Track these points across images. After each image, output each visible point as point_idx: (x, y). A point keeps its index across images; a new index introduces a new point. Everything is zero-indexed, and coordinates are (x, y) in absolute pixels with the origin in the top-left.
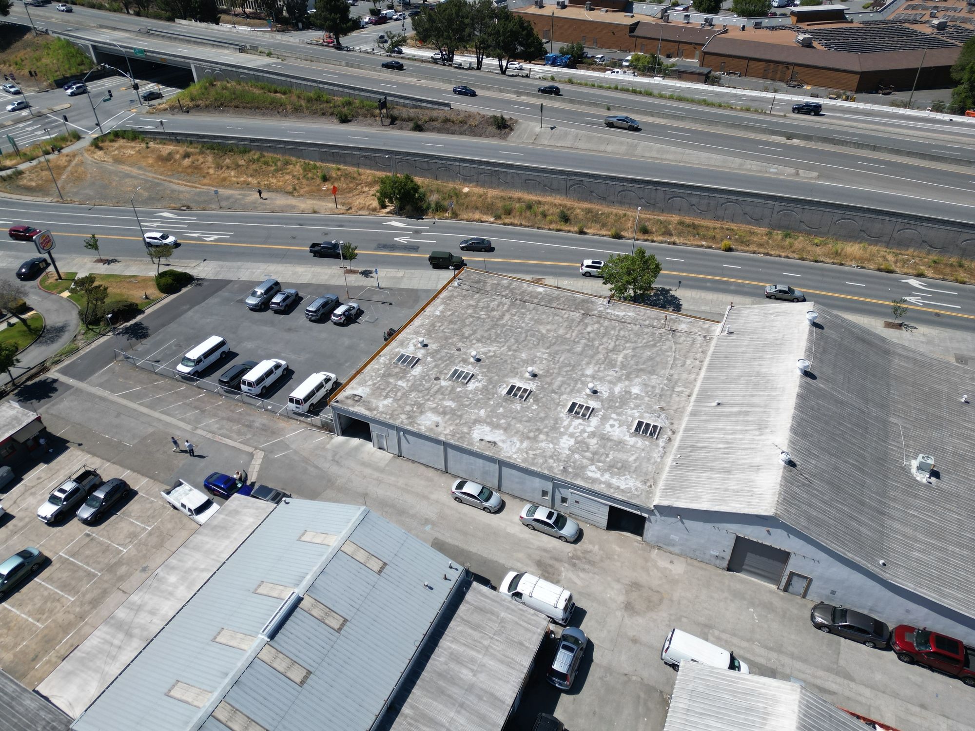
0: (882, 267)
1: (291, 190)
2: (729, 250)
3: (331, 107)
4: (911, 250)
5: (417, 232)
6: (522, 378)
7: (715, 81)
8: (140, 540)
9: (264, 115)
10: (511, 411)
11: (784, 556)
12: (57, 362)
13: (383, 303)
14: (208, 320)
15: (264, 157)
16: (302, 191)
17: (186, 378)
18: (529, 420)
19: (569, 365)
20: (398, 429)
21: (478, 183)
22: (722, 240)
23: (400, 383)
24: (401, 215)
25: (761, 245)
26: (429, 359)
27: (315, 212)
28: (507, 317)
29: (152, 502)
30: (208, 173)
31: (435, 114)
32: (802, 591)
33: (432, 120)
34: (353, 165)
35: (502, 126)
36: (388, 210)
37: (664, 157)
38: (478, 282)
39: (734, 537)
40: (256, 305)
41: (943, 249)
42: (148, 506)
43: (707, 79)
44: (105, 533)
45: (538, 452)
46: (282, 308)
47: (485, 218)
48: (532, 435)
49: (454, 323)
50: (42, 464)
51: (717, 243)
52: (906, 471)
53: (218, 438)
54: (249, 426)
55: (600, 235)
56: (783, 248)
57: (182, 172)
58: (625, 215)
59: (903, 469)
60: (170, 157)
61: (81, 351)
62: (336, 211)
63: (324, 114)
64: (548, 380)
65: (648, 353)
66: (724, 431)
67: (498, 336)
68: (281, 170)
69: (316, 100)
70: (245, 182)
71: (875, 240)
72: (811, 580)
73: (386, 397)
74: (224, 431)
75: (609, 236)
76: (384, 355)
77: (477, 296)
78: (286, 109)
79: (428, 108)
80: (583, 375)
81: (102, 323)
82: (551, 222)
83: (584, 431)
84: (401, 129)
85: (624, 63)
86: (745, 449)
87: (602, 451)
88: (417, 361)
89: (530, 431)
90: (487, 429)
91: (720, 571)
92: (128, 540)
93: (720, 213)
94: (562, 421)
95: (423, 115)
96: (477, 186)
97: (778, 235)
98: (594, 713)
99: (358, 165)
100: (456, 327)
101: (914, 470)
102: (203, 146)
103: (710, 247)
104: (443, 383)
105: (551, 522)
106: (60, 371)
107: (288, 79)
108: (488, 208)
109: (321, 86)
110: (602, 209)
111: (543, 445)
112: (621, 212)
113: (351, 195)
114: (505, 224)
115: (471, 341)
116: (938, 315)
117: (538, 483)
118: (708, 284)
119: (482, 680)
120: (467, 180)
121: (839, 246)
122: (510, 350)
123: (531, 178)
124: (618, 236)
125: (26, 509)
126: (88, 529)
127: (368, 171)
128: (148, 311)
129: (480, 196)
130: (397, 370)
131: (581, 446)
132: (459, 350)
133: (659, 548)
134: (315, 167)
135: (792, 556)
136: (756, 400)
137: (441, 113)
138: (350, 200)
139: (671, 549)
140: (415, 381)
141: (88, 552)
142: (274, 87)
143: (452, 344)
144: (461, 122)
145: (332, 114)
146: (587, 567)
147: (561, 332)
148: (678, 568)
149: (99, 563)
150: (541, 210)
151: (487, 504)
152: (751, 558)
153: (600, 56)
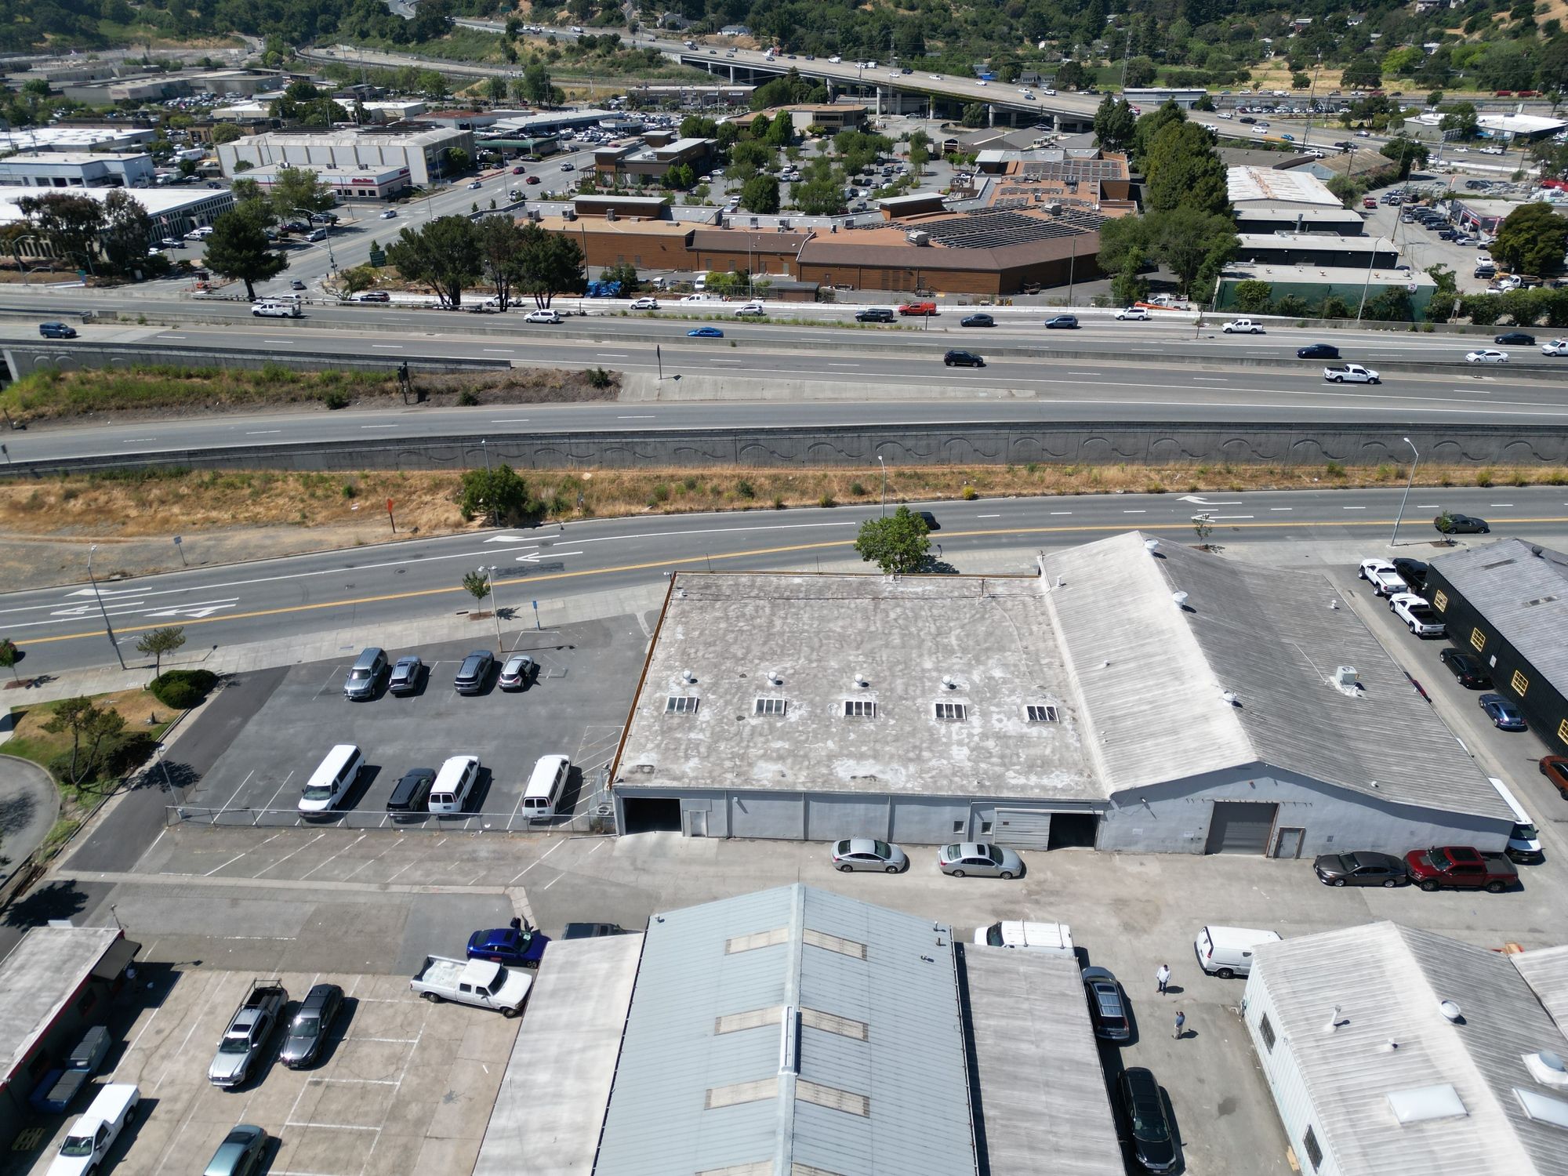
0: (1152, 487)
1: (298, 519)
2: (974, 497)
3: (303, 389)
4: (1171, 464)
5: (545, 544)
6: (850, 690)
7: (828, 298)
8: (412, 1061)
9: (179, 414)
10: (865, 733)
11: (1270, 810)
12: (54, 855)
13: (559, 648)
14: (291, 731)
15: (221, 476)
16: (319, 518)
17: (316, 819)
18: (897, 739)
19: (898, 663)
20: (728, 794)
21: (602, 464)
22: (959, 487)
23: (692, 735)
24: (505, 526)
25: (1007, 486)
26: (711, 697)
27: (361, 544)
28: (778, 623)
29: (391, 1005)
30: (127, 516)
31: (488, 378)
32: (1295, 850)
33: (488, 387)
34: (387, 467)
35: (603, 382)
36: (478, 522)
37: (844, 396)
38: (707, 587)
39: (1212, 805)
40: (365, 691)
41: (1206, 456)
42: (390, 1012)
43: (817, 296)
44: (344, 1071)
45: (934, 773)
46: (410, 687)
47: (635, 509)
48: (911, 755)
49: (713, 644)
50: (146, 1011)
51: (955, 492)
52: (1330, 689)
53: (433, 889)
54: (474, 860)
55: (805, 506)
56: (1033, 484)
57: (75, 522)
58: (825, 476)
59: (1327, 687)
60: (35, 505)
61: (86, 828)
62: (396, 536)
63: (294, 400)
64: (885, 685)
65: (982, 629)
66: (1136, 691)
67: (783, 647)
68: (264, 492)
69: (272, 380)
70: (206, 520)
71: (1131, 458)
72: (1304, 831)
73: (687, 758)
74: (434, 878)
75: (817, 505)
76: (645, 706)
77: (718, 604)
78: (219, 400)
79: (473, 371)
80: (923, 670)
81: (100, 777)
82: (732, 500)
83: (970, 735)
84: (440, 405)
85: (697, 286)
86: (1175, 703)
87: (1008, 752)
88: (692, 705)
89: (908, 751)
90: (852, 762)
91: (1198, 858)
92: (392, 1069)
93: (944, 454)
94: (938, 731)
95: (476, 381)
96: (601, 468)
97: (1022, 470)
98: (1169, 1056)
99: (397, 466)
100: (718, 648)
101: (1338, 686)
102: (92, 477)
103: (950, 498)
104: (754, 722)
105: (986, 857)
106: (68, 866)
107: (210, 355)
108: (632, 495)
109: (276, 358)
110: (791, 472)
111: (934, 763)
112: (820, 473)
113: (406, 510)
114: (668, 513)
115: (751, 662)
116: (1236, 529)
117: (949, 814)
118: (975, 542)
119: (1049, 1048)
120: (583, 461)
121: (1095, 471)
122: (811, 661)
123: (682, 445)
124: (829, 504)
125: (172, 1083)
126: (310, 1075)
127: (416, 473)
128: (169, 742)
129: (613, 481)
130: (676, 721)
131: (979, 753)
132: (743, 676)
133: (1119, 852)
134: (323, 480)
135: (1282, 806)
136: (1149, 649)
137: (500, 376)
138: (410, 518)
139: (1133, 848)
140: (713, 728)
141: (334, 1107)
142: (184, 369)
143: (729, 671)
144: (536, 385)
145: (309, 398)
146: (1052, 899)
147: (860, 625)
148: (1153, 867)
149: (366, 1114)
150: (709, 486)
151: (889, 862)
152: (1233, 829)
153: (658, 279)
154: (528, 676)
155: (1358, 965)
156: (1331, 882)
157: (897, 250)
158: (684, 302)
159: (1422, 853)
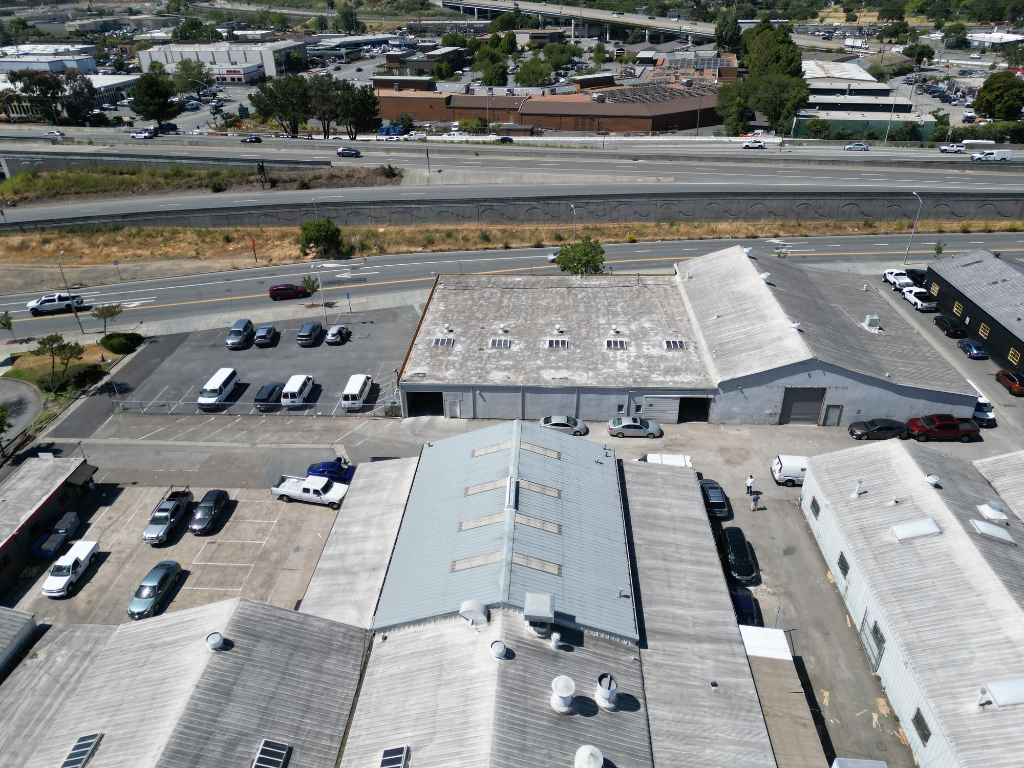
0: (749, 235)
1: (194, 255)
2: (634, 241)
3: (196, 180)
4: (762, 221)
5: (354, 268)
6: (551, 335)
7: (540, 134)
8: (273, 532)
9: (115, 196)
10: (561, 356)
11: (819, 393)
12: (41, 429)
13: (364, 323)
14: (192, 365)
15: (143, 230)
16: (208, 254)
17: (209, 409)
18: (581, 359)
19: (583, 320)
20: (473, 388)
21: (390, 222)
22: (624, 236)
23: (450, 358)
24: (328, 258)
25: (655, 234)
26: (462, 339)
27: (235, 268)
28: (505, 301)
29: (259, 504)
30: (83, 253)
31: (317, 173)
32: (836, 421)
33: (316, 178)
34: (251, 225)
35: (391, 174)
36: (311, 256)
37: (549, 181)
38: (460, 282)
39: (783, 390)
40: (239, 343)
41: (784, 216)
42: (258, 507)
43: (532, 133)
44: (229, 536)
45: (605, 376)
46: (268, 341)
47: (412, 249)
48: (591, 367)
49: (464, 312)
50: (101, 508)
51: (622, 238)
52: (862, 330)
53: (286, 446)
54: (311, 431)
55: (524, 247)
56: (672, 233)
57: (50, 257)
58: (537, 230)
59: (859, 328)
60: (23, 247)
61: (61, 416)
62: (258, 264)
63: (190, 187)
64: (575, 332)
65: (637, 303)
66: (736, 329)
67: (509, 314)
68: (171, 239)
69: (175, 175)
70: (134, 255)
71: (736, 217)
72: (842, 406)
73: (447, 369)
74: (284, 441)
75: (532, 247)
76: (419, 344)
77: (467, 292)
78: (141, 188)
79: (306, 169)
80: (599, 324)
81: (69, 388)
82: (476, 244)
83: (629, 357)
84: (286, 189)
85: (453, 129)
86: (761, 332)
87: (653, 364)
88: (451, 343)
89: (588, 365)
90: (553, 371)
91: (775, 426)
92: (260, 535)
93: (615, 215)
94: (608, 354)
95: (308, 175)
96: (390, 225)
97: (665, 225)
98: (753, 526)
99: (258, 224)
100: (467, 314)
101: (867, 328)
102: (60, 232)
103: (618, 242)
104: (490, 351)
105: (638, 424)
106: (49, 435)
107: (135, 159)
108: (411, 241)
109: (177, 161)
110: (515, 227)
111: (605, 370)
112: (533, 228)
113: (264, 250)
114: (434, 251)
115: (489, 321)
116: (803, 257)
117: (614, 400)
118: (634, 265)
119: (675, 511)
120: (379, 220)
121: (713, 225)
122: (527, 321)
123: (443, 209)
124: (539, 246)
125: (119, 544)
126: (208, 539)
127: (270, 229)
128: (113, 371)
129: (398, 233)
130: (440, 351)
131: (634, 365)
132: (483, 328)
133: (723, 424)
134: (209, 233)
135: (828, 389)
136: (744, 306)
137: (324, 171)
138: (267, 254)
139: (733, 421)
140: (463, 355)
141: (223, 554)
142: (118, 169)
143: (473, 325)
144: (348, 176)
145: (200, 186)
146: (680, 448)
147: (559, 302)
148: (745, 432)
149: (244, 558)
150: (460, 236)
151: (576, 428)
152: (797, 407)
153: (428, 125)
154: (344, 337)
155: (873, 463)
156: (859, 438)
157: (584, 104)
158: (445, 137)
159: (918, 419)
